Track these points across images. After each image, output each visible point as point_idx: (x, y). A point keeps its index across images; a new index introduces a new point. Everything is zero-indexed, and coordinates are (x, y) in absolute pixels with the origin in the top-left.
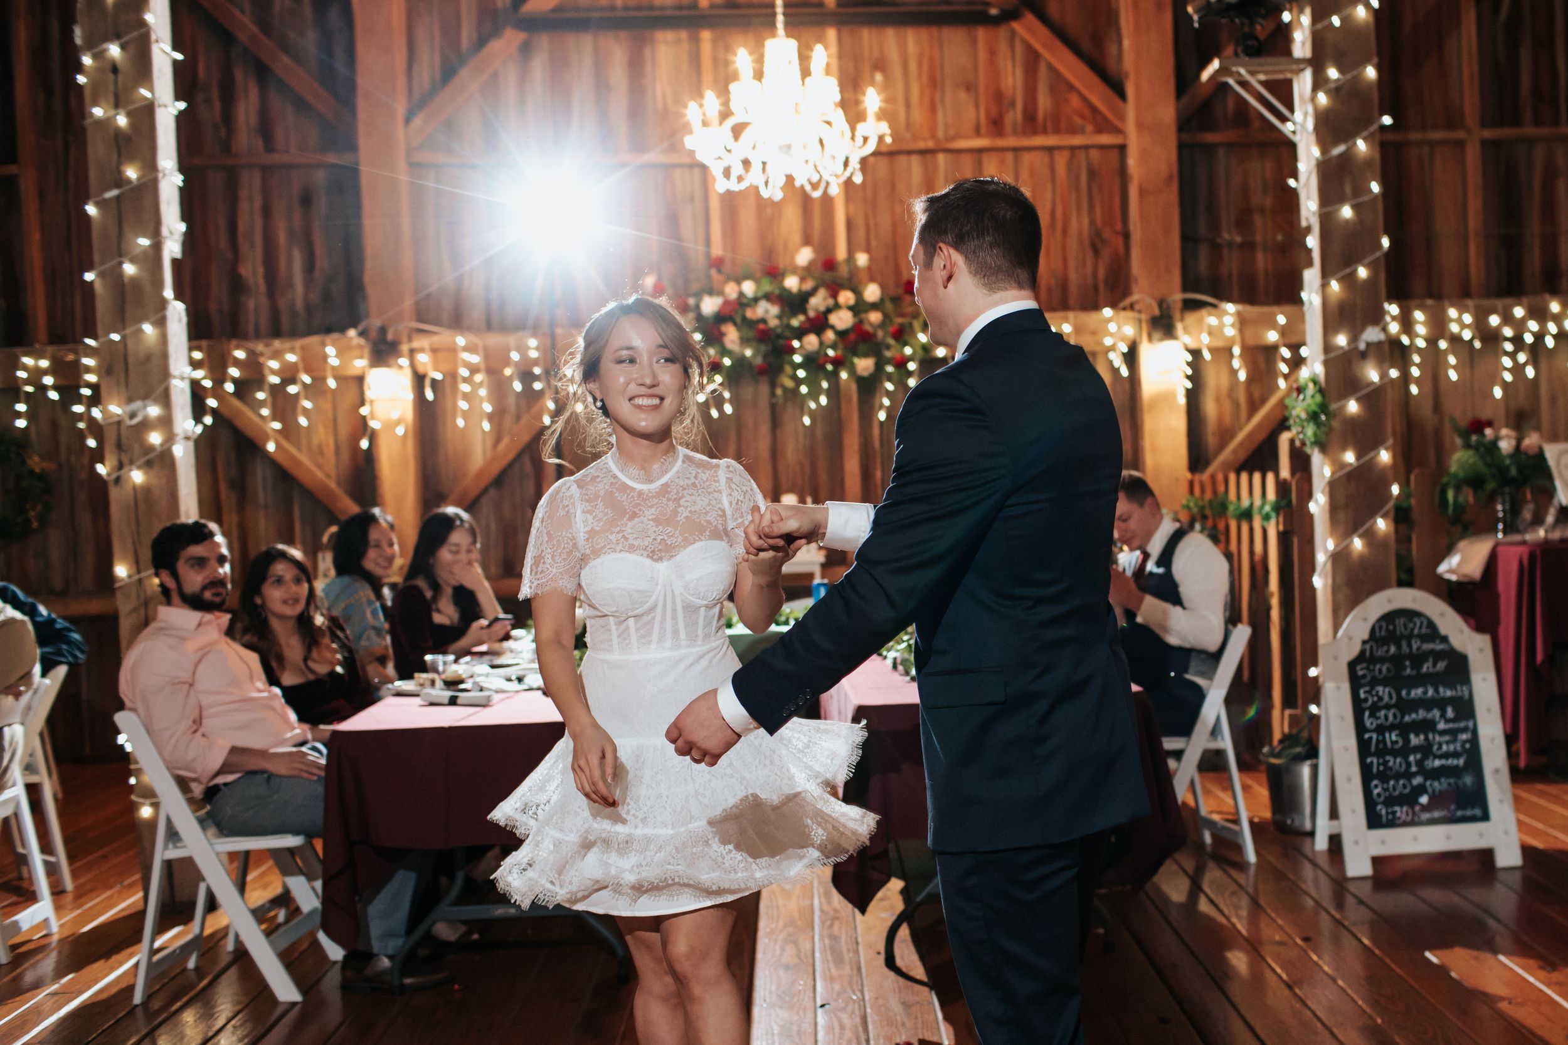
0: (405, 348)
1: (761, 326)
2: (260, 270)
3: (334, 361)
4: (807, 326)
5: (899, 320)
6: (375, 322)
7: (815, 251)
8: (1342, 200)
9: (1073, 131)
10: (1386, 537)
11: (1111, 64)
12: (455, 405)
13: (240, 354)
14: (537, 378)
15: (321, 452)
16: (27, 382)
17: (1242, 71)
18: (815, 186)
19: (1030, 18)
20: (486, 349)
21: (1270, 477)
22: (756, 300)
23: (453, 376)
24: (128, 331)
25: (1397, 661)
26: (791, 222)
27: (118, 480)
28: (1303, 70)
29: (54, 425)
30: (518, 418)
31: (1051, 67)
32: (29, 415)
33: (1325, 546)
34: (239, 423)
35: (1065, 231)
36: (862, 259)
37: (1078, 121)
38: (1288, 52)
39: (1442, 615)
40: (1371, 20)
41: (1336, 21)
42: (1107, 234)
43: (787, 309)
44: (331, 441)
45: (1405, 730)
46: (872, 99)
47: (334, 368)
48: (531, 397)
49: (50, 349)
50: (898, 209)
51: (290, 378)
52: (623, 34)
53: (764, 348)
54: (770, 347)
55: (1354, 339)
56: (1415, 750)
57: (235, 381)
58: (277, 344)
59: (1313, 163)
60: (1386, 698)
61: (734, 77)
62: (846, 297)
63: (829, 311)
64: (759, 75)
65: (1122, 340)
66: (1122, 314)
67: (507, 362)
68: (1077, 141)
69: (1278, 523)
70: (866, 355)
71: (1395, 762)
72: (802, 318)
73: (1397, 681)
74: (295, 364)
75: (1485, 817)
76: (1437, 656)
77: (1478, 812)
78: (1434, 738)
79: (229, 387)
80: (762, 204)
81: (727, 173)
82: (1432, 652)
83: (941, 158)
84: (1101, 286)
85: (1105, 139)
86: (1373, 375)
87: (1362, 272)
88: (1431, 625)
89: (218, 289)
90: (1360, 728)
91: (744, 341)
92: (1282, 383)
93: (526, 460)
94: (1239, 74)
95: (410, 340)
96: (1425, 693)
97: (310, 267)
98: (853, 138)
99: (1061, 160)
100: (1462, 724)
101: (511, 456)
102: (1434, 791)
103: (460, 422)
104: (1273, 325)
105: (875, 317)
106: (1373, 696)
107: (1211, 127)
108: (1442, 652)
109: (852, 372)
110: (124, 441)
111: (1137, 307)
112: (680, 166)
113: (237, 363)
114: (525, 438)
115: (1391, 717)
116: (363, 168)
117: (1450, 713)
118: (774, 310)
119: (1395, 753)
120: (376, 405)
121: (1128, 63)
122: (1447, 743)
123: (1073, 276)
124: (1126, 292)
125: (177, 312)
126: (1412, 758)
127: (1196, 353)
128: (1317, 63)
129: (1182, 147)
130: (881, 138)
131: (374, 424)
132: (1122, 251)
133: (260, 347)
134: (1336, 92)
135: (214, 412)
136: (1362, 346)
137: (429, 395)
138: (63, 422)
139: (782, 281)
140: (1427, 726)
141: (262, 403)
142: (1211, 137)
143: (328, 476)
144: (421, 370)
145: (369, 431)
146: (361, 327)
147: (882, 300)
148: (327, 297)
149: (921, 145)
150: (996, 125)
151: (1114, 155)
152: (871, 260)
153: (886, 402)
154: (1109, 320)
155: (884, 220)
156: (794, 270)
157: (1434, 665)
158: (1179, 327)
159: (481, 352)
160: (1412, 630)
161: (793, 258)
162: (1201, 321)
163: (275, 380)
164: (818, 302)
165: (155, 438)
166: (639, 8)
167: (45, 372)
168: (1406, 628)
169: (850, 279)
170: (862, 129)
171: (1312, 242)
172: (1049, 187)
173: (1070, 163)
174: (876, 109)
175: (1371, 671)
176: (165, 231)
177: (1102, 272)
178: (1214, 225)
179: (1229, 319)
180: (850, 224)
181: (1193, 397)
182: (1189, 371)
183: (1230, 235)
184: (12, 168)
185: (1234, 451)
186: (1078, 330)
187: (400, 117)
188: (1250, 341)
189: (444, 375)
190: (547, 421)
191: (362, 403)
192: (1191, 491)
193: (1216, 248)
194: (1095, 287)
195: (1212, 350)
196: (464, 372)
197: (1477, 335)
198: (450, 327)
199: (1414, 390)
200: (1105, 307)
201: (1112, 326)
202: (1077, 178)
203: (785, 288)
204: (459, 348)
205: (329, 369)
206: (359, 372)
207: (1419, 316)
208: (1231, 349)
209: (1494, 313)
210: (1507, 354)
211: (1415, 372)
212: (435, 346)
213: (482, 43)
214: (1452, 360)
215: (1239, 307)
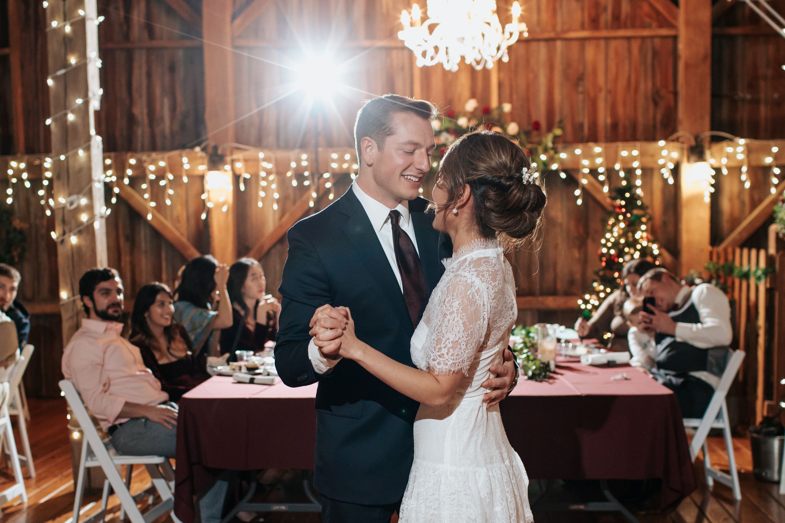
0: (228, 159)
1: (443, 148)
2: (145, 111)
3: (187, 166)
6: (211, 143)
7: (478, 102)
9: (644, 26)
12: (257, 194)
13: (133, 161)
14: (306, 178)
15: (178, 220)
16: (13, 176)
18: (478, 63)
20: (277, 160)
21: (762, 253)
22: (440, 132)
23: (256, 176)
26: (464, 83)
29: (28, 202)
30: (295, 202)
32: (14, 196)
34: (132, 202)
35: (636, 90)
36: (507, 107)
37: (647, 20)
42: (663, 93)
44: (184, 214)
46: (516, 9)
47: (186, 170)
48: (302, 189)
49: (26, 157)
51: (161, 175)
57: (130, 178)
58: (154, 155)
65: (671, 161)
66: (672, 144)
67: (289, 168)
68: (646, 33)
69: (766, 283)
74: (164, 168)
79: (126, 181)
80: (446, 73)
81: (424, 54)
83: (559, 44)
84: (658, 126)
85: (664, 32)
89: (121, 123)
92: (773, 190)
95: (232, 154)
97: (173, 109)
98: (503, 32)
99: (635, 46)
103: (260, 204)
104: (769, 153)
111: (681, 140)
112: (396, 48)
113: (131, 167)
114: (299, 215)
120: (211, 193)
123: (641, 120)
124: (674, 130)
125: (97, 141)
127: (718, 170)
129: (714, 37)
130: (521, 33)
131: (210, 205)
132: (672, 103)
133: (144, 157)
135: (118, 196)
137: (242, 187)
138: (32, 200)
139: (457, 120)
141: (145, 191)
142: (733, 31)
143: (182, 234)
144: (238, 172)
145: (206, 209)
146: (203, 145)
147: (519, 133)
148: (183, 127)
149: (546, 35)
150: (595, 23)
151: (670, 42)
152: (513, 108)
154: (662, 148)
155: (522, 83)
156: (465, 114)
158: (708, 153)
159: (274, 162)
161: (464, 108)
162: (722, 149)
163: (152, 177)
165: (84, 217)
167: (23, 171)
169: (499, 120)
170: (509, 27)
172: (627, 62)
173: (641, 47)
174: (519, 15)
176: (90, 94)
177: (659, 117)
178: (733, 87)
179: (740, 149)
180: (500, 85)
181: (715, 198)
182: (713, 181)
183: (743, 94)
184: (6, 51)
185: (740, 233)
186: (642, 154)
187: (228, 18)
188: (754, 163)
189: (251, 176)
190: (312, 204)
191: (203, 192)
192: (711, 258)
193: (734, 102)
194: (655, 127)
195: (729, 168)
196: (263, 174)
198: (255, 146)
200: (660, 139)
201: (665, 152)
202: (646, 57)
203: (458, 125)
204: (260, 159)
205: (184, 171)
206: (202, 173)
208: (741, 168)
212: (246, 158)
215: (748, 141)
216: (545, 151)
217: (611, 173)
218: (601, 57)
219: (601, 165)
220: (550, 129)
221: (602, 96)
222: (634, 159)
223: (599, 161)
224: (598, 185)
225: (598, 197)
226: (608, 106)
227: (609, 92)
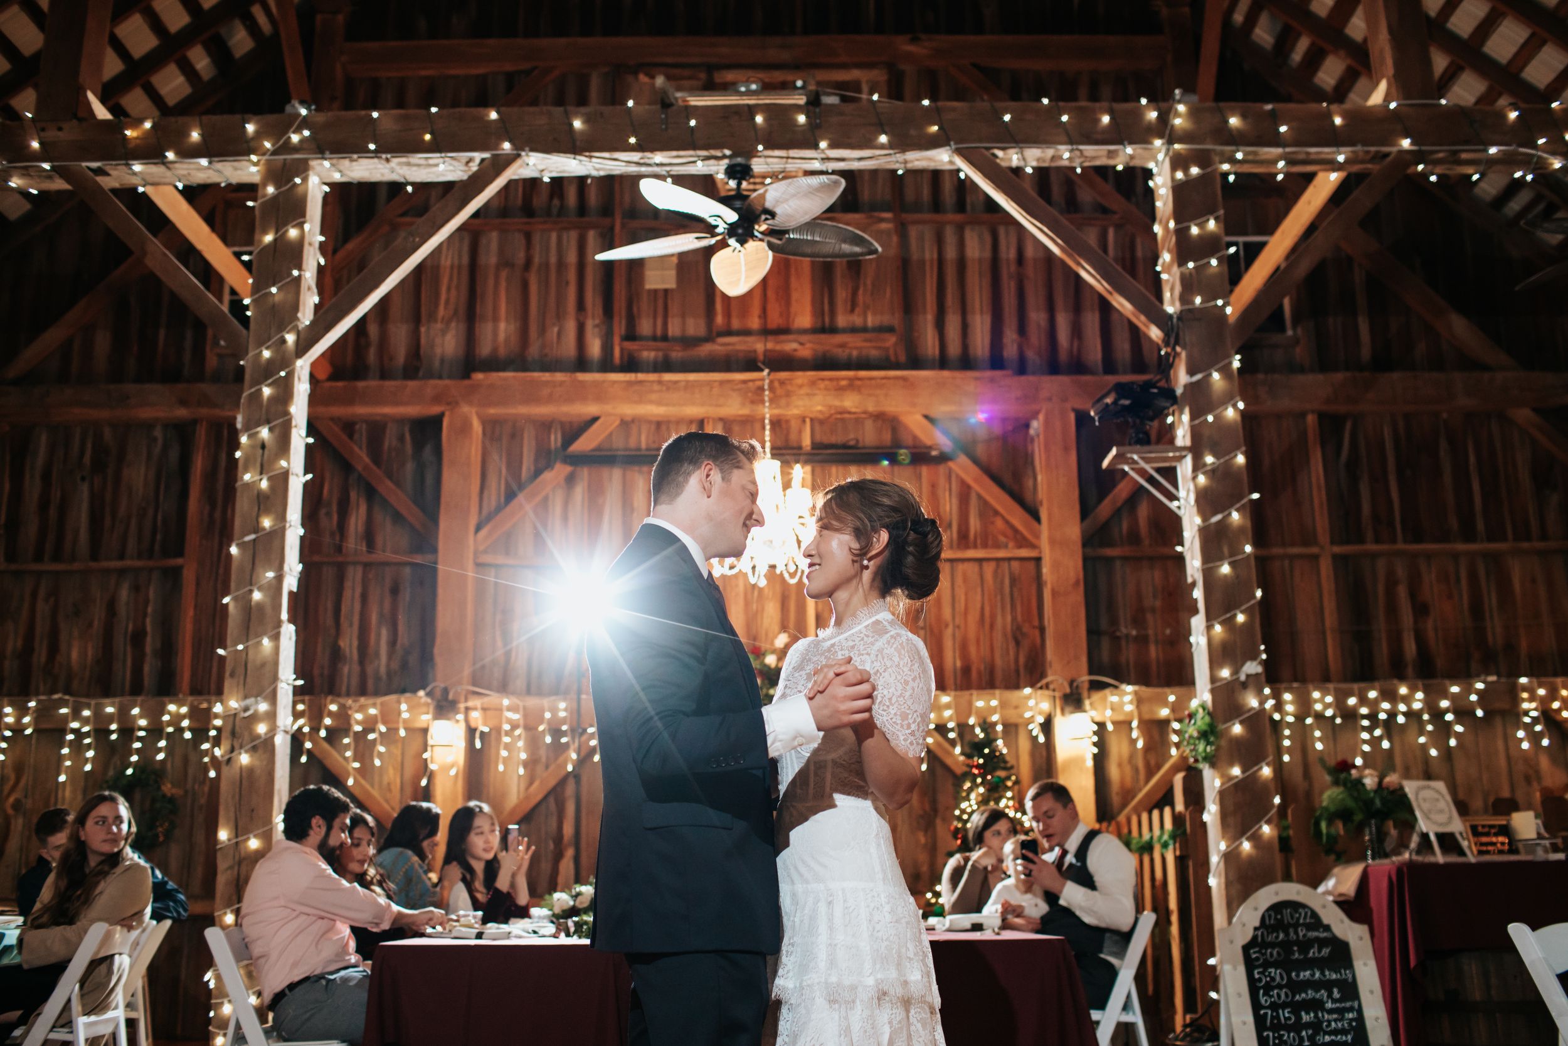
0: (462, 706)
2: (355, 643)
3: (405, 715)
6: (439, 684)
7: (789, 637)
9: (997, 546)
10: (1271, 838)
11: (1028, 496)
12: (498, 753)
13: (333, 708)
14: (564, 734)
15: (390, 790)
16: (169, 724)
19: (963, 459)
20: (525, 708)
23: (497, 730)
24: (250, 643)
25: (1286, 946)
26: (772, 613)
27: (229, 761)
28: (1184, 456)
29: (186, 759)
30: (547, 767)
31: (980, 497)
32: (168, 750)
33: (1217, 848)
34: (328, 763)
35: (992, 626)
37: (1001, 538)
39: (1324, 907)
40: (1238, 418)
42: (1026, 628)
43: (766, 682)
44: (398, 781)
47: (405, 721)
48: (558, 749)
49: (190, 699)
51: (369, 728)
57: (327, 728)
58: (363, 700)
59: (1195, 529)
65: (1040, 713)
66: (1040, 692)
67: (541, 720)
68: (1001, 554)
74: (376, 716)
79: (323, 733)
84: (1022, 669)
85: (1024, 553)
86: (1253, 702)
87: (1241, 618)
89: (322, 657)
92: (1174, 751)
93: (551, 800)
95: (466, 700)
96: (1313, 975)
97: (393, 643)
99: (989, 569)
101: (540, 797)
103: (501, 768)
104: (1165, 703)
106: (1266, 976)
107: (1111, 544)
110: (237, 729)
111: (1051, 686)
113: (331, 714)
114: (552, 782)
116: (440, 567)
120: (436, 751)
121: (1042, 493)
123: (999, 662)
124: (1043, 675)
125: (288, 631)
127: (1101, 725)
128: (1196, 452)
129: (1086, 559)
131: (432, 767)
132: (1038, 641)
133: (350, 702)
135: (309, 753)
136: (1243, 678)
137: (478, 745)
138: (193, 756)
139: (763, 658)
141: (347, 747)
142: (1109, 552)
143: (393, 809)
144: (473, 725)
145: (428, 771)
146: (428, 689)
148: (404, 665)
151: (1031, 566)
154: (1029, 697)
156: (773, 651)
158: (1087, 703)
159: (521, 712)
160: (1299, 919)
161: (772, 643)
162: (1105, 699)
163: (358, 728)
165: (262, 729)
167: (184, 717)
168: (1292, 917)
172: (979, 590)
173: (996, 572)
176: (286, 568)
177: (1022, 660)
178: (1114, 621)
179: (1128, 698)
181: (1100, 761)
182: (1095, 739)
183: (1127, 630)
184: (179, 561)
186: (1003, 705)
187: (472, 529)
188: (1146, 716)
189: (491, 729)
190: (570, 768)
191: (426, 750)
193: (1116, 639)
194: (1017, 671)
195: (1114, 723)
196: (507, 727)
197: (1338, 713)
198: (498, 691)
199: (1286, 758)
200: (1025, 687)
201: (1031, 703)
202: (1002, 583)
203: (765, 665)
204: (504, 708)
205: (401, 721)
206: (424, 725)
207: (1287, 697)
208: (1130, 723)
209: (1352, 695)
210: (1364, 729)
211: (1287, 743)
212: (485, 706)
213: (537, 473)
214: (1318, 734)
215: (1136, 688)
217: (963, 729)
219: (950, 719)
221: (949, 632)
222: (993, 710)
223: (948, 713)
224: (947, 745)
225: (949, 761)
226: (957, 646)
227: (958, 627)
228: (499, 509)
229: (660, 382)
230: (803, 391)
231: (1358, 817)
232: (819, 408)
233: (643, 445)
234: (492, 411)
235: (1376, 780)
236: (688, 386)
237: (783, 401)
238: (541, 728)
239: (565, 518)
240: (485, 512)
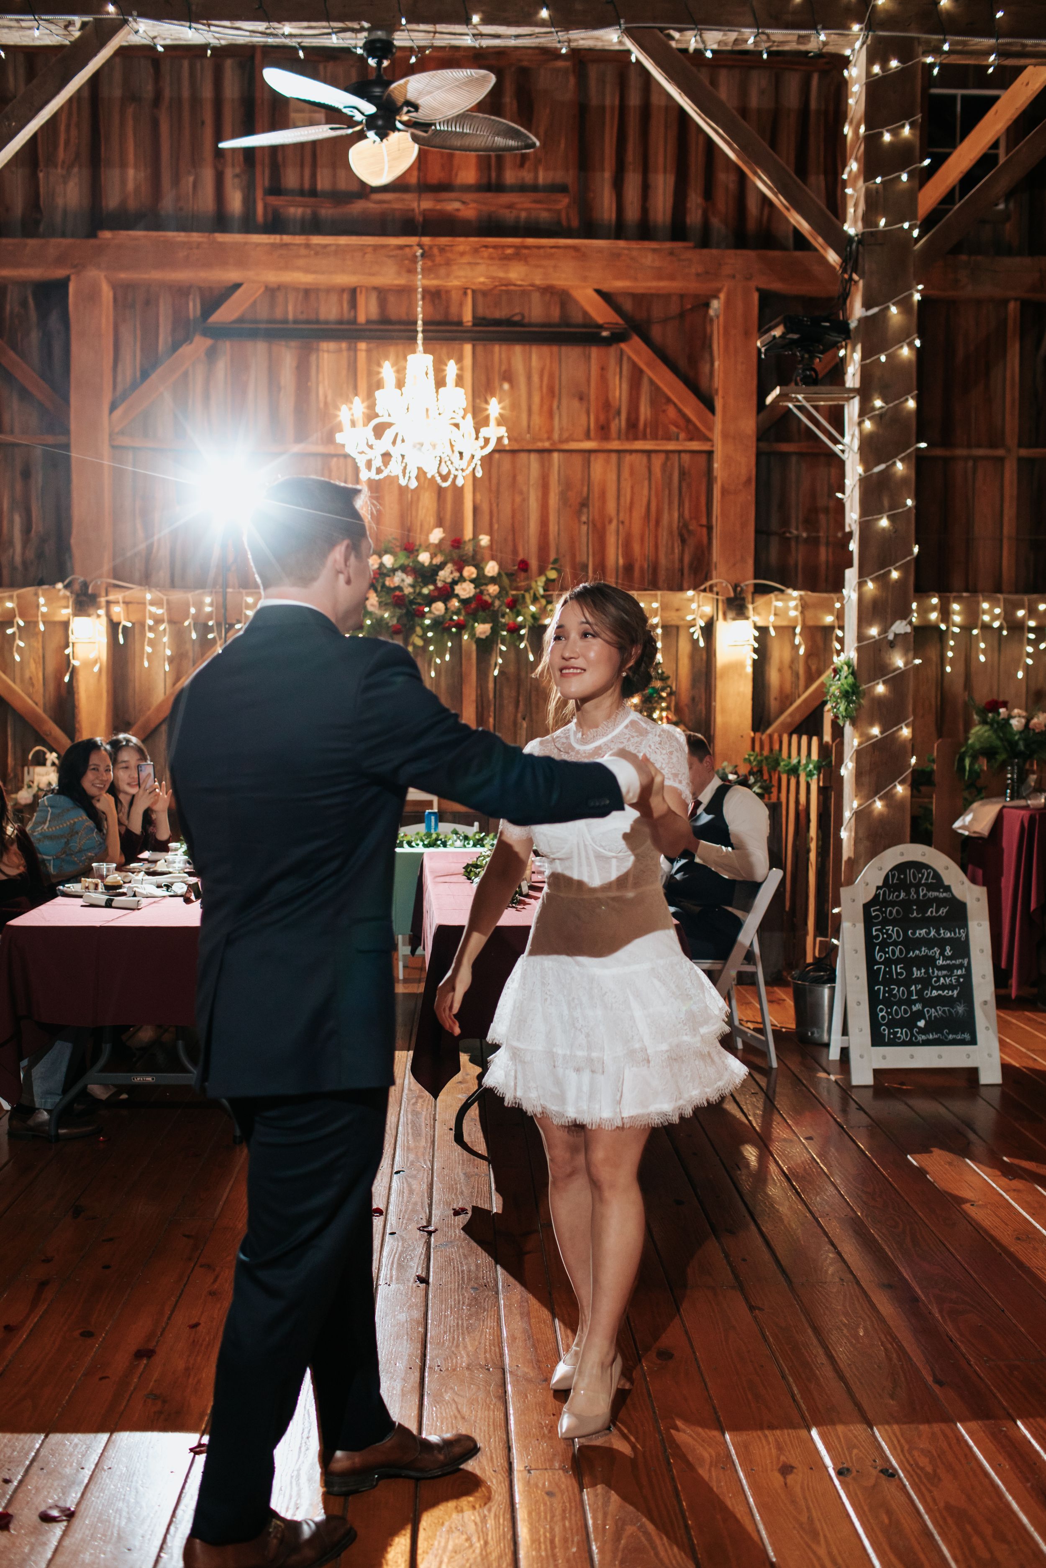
0: (103, 600)
1: (397, 593)
3: (44, 609)
4: (436, 594)
5: (514, 592)
6: (79, 578)
7: (444, 532)
8: (880, 512)
9: (668, 438)
10: (903, 798)
11: (704, 384)
12: (143, 649)
14: (210, 630)
15: (33, 685)
17: (800, 397)
18: (444, 478)
19: (636, 340)
20: (169, 602)
21: (815, 740)
22: (394, 570)
23: (140, 625)
25: (906, 905)
26: (427, 504)
28: (853, 398)
31: (652, 383)
33: (851, 804)
35: (658, 522)
36: (485, 540)
37: (673, 429)
38: (843, 383)
39: (947, 868)
40: (913, 358)
41: (883, 358)
42: (693, 526)
43: (420, 579)
44: (40, 675)
45: (909, 963)
46: (494, 408)
47: (43, 614)
48: (204, 644)
50: (518, 499)
51: (7, 621)
52: (293, 343)
53: (398, 612)
54: (404, 611)
55: (884, 631)
56: (918, 981)
59: (857, 478)
60: (895, 936)
61: (379, 385)
62: (470, 571)
63: (455, 582)
64: (400, 384)
65: (701, 617)
66: (702, 594)
67: (187, 615)
68: (671, 446)
69: (819, 780)
70: (484, 622)
71: (898, 991)
72: (431, 587)
73: (904, 922)
74: (13, 609)
75: (973, 1042)
76: (941, 902)
77: (967, 1036)
78: (933, 973)
80: (403, 491)
81: (369, 464)
82: (936, 899)
83: (555, 455)
84: (687, 570)
85: (695, 446)
86: (899, 662)
87: (895, 575)
88: (937, 876)
90: (870, 961)
91: (382, 605)
92: (835, 658)
94: (798, 401)
95: (107, 595)
96: (928, 933)
97: (27, 530)
98: (477, 438)
99: (657, 462)
100: (958, 962)
102: (930, 1017)
103: (146, 664)
104: (830, 610)
105: (493, 589)
106: (883, 934)
107: (788, 440)
108: (945, 898)
109: (472, 635)
111: (715, 589)
112: (337, 456)
115: (897, 953)
116: (74, 449)
117: (948, 952)
118: (409, 580)
119: (899, 983)
120: (78, 646)
121: (718, 382)
122: (944, 977)
123: (663, 561)
124: (708, 577)
126: (913, 988)
127: (763, 630)
128: (865, 393)
129: (759, 454)
130: (500, 439)
131: (75, 662)
132: (705, 540)
134: (880, 419)
136: (891, 637)
137: (121, 640)
139: (417, 556)
140: (929, 962)
142: (785, 447)
143: (36, 704)
144: (115, 619)
145: (71, 667)
146: (66, 582)
147: (499, 574)
148: (40, 555)
149: (540, 445)
150: (604, 431)
151: (703, 459)
152: (491, 540)
153: (500, 661)
154: (691, 600)
155: (506, 509)
156: (427, 547)
157: (937, 911)
158: (750, 607)
159: (166, 606)
160: (921, 879)
161: (427, 539)
162: (769, 604)
164: (446, 575)
166: (308, 322)
168: (915, 879)
169: (474, 557)
170: (484, 432)
171: (854, 546)
172: (646, 483)
173: (664, 466)
174: (497, 415)
175: (882, 912)
177: (687, 559)
178: (785, 522)
179: (792, 604)
180: (476, 510)
181: (759, 667)
182: (756, 645)
183: (798, 531)
185: (791, 715)
186: (664, 607)
187: (106, 407)
188: (811, 622)
189: (133, 624)
191: (67, 646)
192: (753, 749)
193: (785, 542)
194: (682, 572)
195: (777, 628)
196: (150, 622)
197: (1005, 625)
198: (140, 584)
199: (948, 669)
200: (689, 589)
201: (694, 606)
202: (670, 478)
203: (418, 562)
204: (147, 602)
205: (40, 614)
206: (65, 619)
207: (956, 607)
208: (794, 628)
209: (1022, 607)
210: (1030, 642)
211: (950, 654)
212: (127, 600)
213: (175, 347)
214: (982, 645)
215: (802, 593)
216: (535, 600)
218: (612, 476)
220: (542, 571)
221: (612, 528)
222: (655, 612)
226: (620, 542)
227: (623, 523)
228: (134, 386)
229: (308, 246)
230: (465, 260)
231: (1002, 757)
232: (482, 279)
233: (291, 317)
234: (123, 275)
235: (1023, 721)
236: (339, 251)
237: (442, 271)
238: (186, 623)
239: (207, 397)
240: (120, 388)
